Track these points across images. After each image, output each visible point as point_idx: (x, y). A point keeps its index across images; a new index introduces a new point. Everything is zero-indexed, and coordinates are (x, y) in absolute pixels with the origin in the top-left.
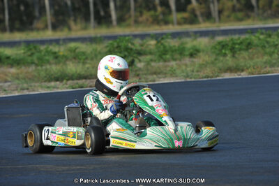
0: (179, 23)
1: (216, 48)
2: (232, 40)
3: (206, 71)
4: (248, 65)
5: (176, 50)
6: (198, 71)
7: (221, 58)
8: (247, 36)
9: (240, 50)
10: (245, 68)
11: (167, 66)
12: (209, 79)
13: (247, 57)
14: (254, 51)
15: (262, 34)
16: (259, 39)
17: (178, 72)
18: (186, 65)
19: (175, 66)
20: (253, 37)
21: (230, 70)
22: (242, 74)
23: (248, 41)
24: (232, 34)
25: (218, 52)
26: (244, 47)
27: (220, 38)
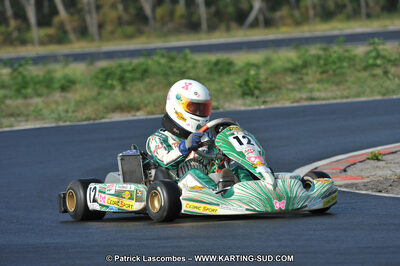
0: (42, 43)
1: (97, 78)
2: (120, 66)
3: (86, 112)
4: (146, 102)
5: (39, 82)
6: (74, 112)
7: (106, 92)
8: (141, 60)
9: (133, 79)
10: (142, 105)
11: (28, 105)
12: (91, 122)
13: (143, 90)
14: (153, 81)
15: (163, 56)
16: (159, 64)
17: (46, 112)
18: (57, 103)
19: (41, 105)
20: (150, 62)
21: (120, 108)
22: (138, 114)
23: (144, 67)
24: (119, 57)
25: (101, 83)
26: (138, 75)
27: (103, 64)
